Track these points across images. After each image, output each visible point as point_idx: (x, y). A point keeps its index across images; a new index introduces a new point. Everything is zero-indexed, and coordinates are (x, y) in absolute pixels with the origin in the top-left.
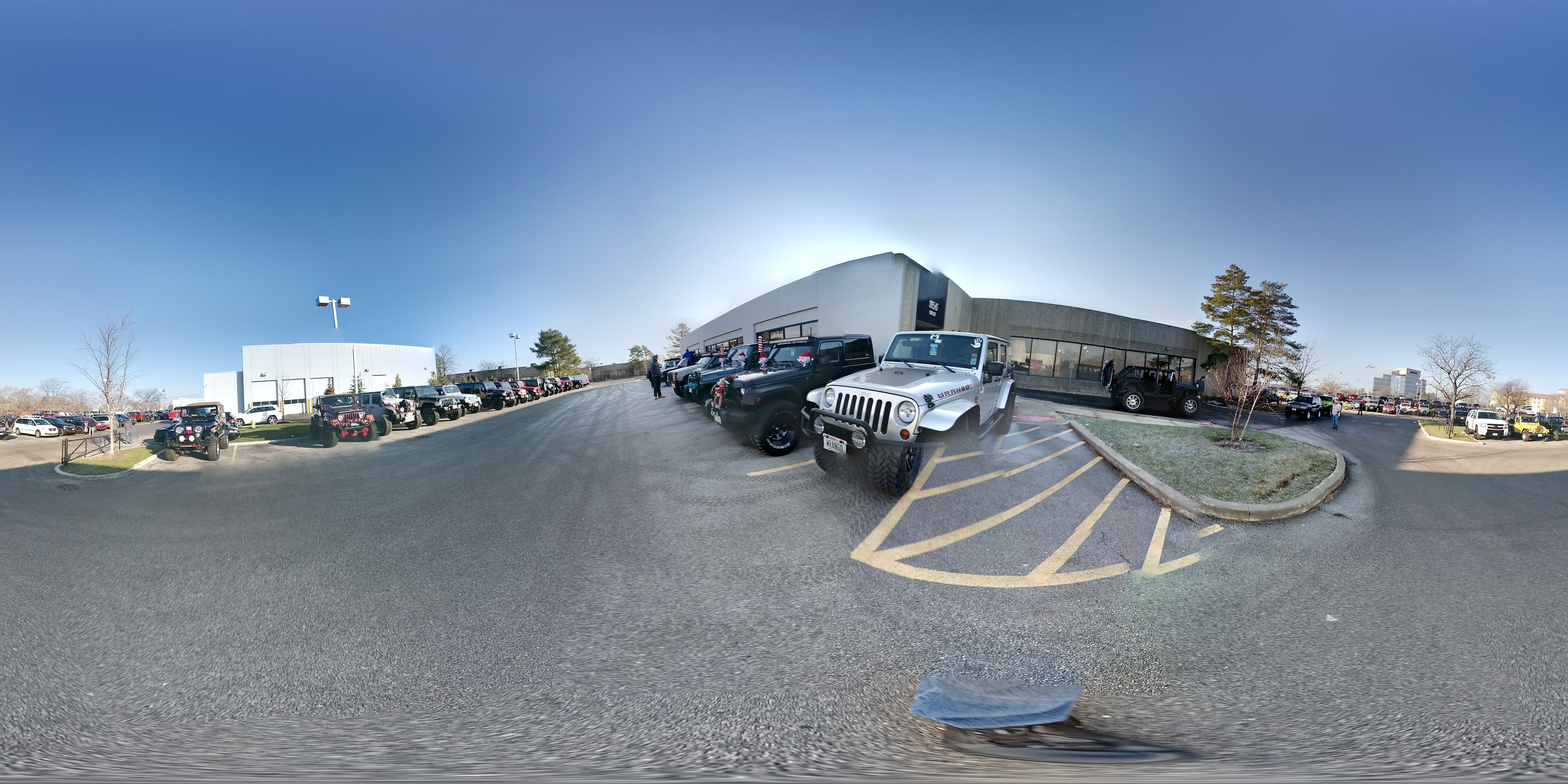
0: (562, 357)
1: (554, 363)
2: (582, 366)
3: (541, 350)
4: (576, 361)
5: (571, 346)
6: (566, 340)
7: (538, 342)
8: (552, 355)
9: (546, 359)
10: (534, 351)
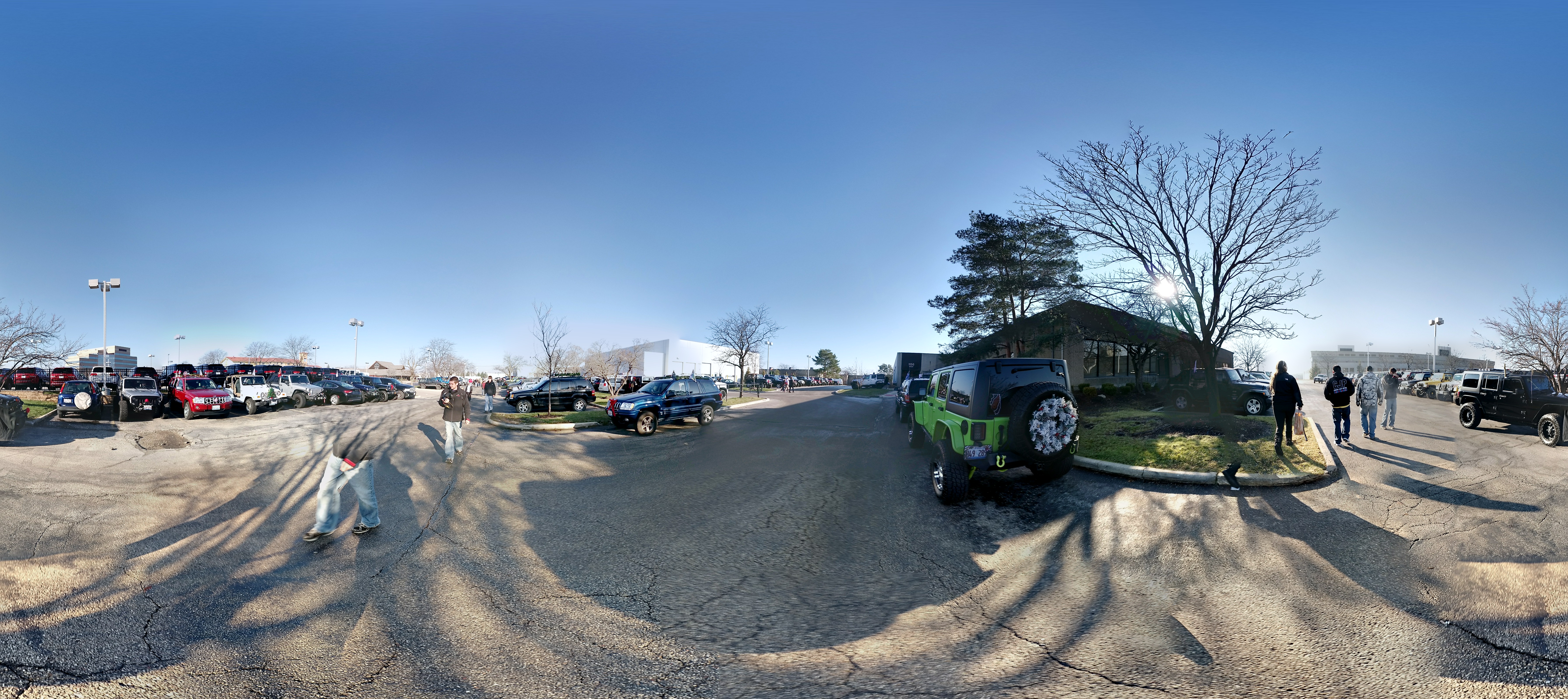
0: (830, 367)
1: (824, 370)
2: (842, 373)
3: (818, 361)
4: (839, 370)
5: (837, 361)
6: (834, 357)
7: (818, 356)
8: (825, 365)
9: (819, 367)
10: (814, 360)
